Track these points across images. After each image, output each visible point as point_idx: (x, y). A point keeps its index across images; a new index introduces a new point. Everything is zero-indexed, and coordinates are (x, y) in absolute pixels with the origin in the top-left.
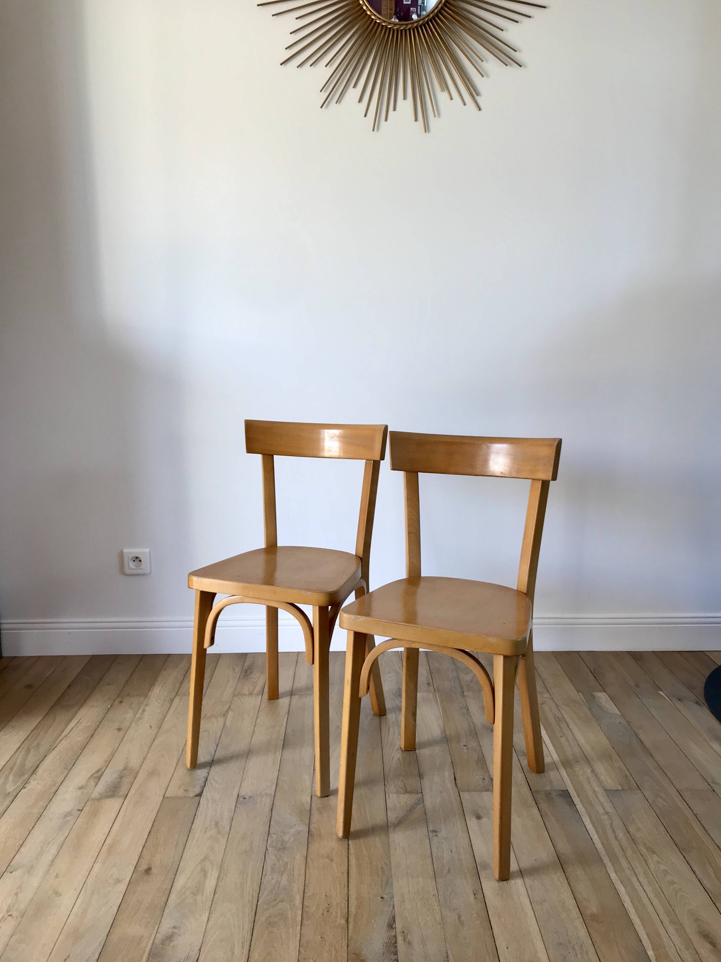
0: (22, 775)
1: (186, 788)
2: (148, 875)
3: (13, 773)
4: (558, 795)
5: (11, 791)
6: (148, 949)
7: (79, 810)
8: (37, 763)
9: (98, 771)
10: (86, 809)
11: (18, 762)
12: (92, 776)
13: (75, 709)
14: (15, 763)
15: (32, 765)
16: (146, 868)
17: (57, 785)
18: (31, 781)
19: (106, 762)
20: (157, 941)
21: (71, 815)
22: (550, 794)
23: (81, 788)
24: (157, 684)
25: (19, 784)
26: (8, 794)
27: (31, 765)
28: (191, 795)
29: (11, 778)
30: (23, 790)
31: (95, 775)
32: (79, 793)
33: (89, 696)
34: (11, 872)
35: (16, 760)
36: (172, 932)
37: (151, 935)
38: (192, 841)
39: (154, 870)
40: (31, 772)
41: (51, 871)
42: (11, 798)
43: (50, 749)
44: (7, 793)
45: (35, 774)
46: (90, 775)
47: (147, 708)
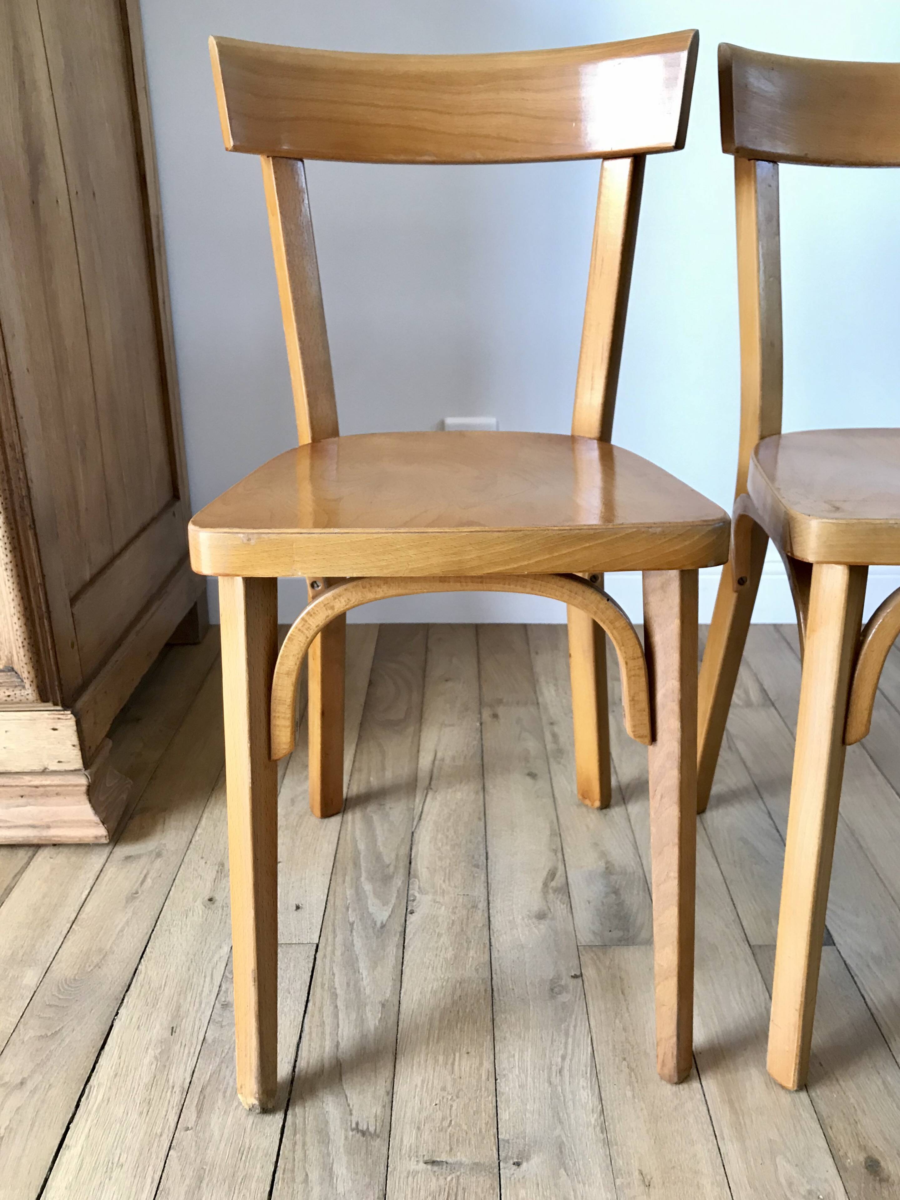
0: (386, 879)
3: (364, 875)
5: (385, 919)
7: (575, 977)
8: (404, 850)
9: (552, 875)
10: (590, 972)
11: (362, 846)
12: (545, 885)
13: (411, 729)
14: (357, 852)
15: (397, 855)
16: (862, 1160)
17: (482, 905)
18: (417, 894)
19: (555, 851)
21: (564, 989)
23: (541, 916)
24: (542, 679)
25: (393, 901)
26: (383, 926)
27: (393, 856)
29: (367, 887)
30: (411, 919)
31: (553, 884)
32: (543, 926)
33: (422, 703)
34: (518, 1164)
35: (354, 841)
40: (402, 871)
41: (620, 1162)
42: (396, 939)
43: (413, 819)
44: (379, 924)
45: (416, 877)
46: (540, 885)
47: (556, 729)
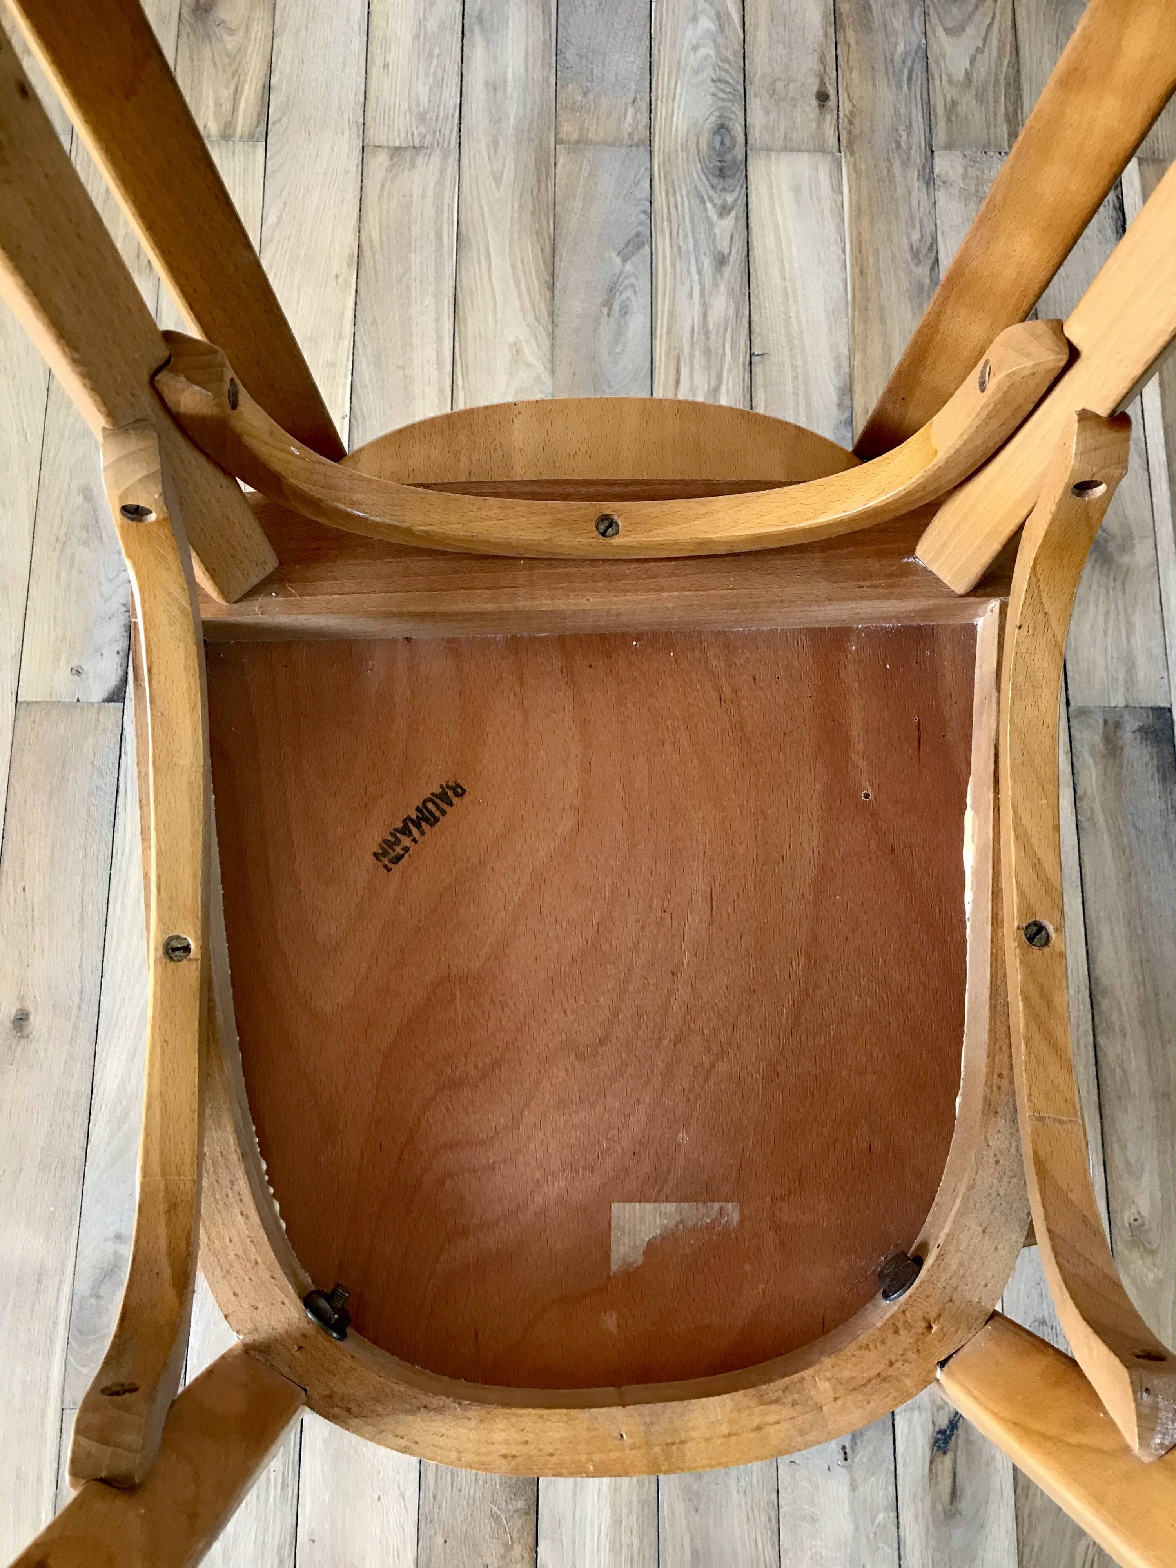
1: (75, 663)
2: (23, 1041)
4: (1140, 729)
6: (63, 1315)
16: (13, 1011)
20: (84, 1286)
22: (1118, 725)
28: (98, 691)
36: (116, 1253)
37: (64, 1265)
38: (123, 903)
39: (36, 1021)
